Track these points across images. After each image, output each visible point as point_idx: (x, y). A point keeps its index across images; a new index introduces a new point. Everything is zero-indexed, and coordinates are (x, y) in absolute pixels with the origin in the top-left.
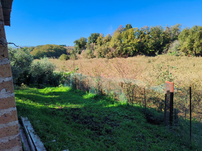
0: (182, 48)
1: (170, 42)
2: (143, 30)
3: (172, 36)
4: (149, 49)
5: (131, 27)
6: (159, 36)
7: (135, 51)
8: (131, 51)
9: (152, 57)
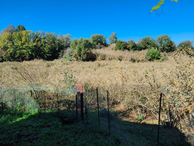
0: (74, 55)
1: (64, 49)
2: (38, 34)
3: (65, 43)
4: (46, 53)
5: (24, 29)
6: (54, 43)
7: (32, 55)
8: (27, 55)
9: (50, 61)
